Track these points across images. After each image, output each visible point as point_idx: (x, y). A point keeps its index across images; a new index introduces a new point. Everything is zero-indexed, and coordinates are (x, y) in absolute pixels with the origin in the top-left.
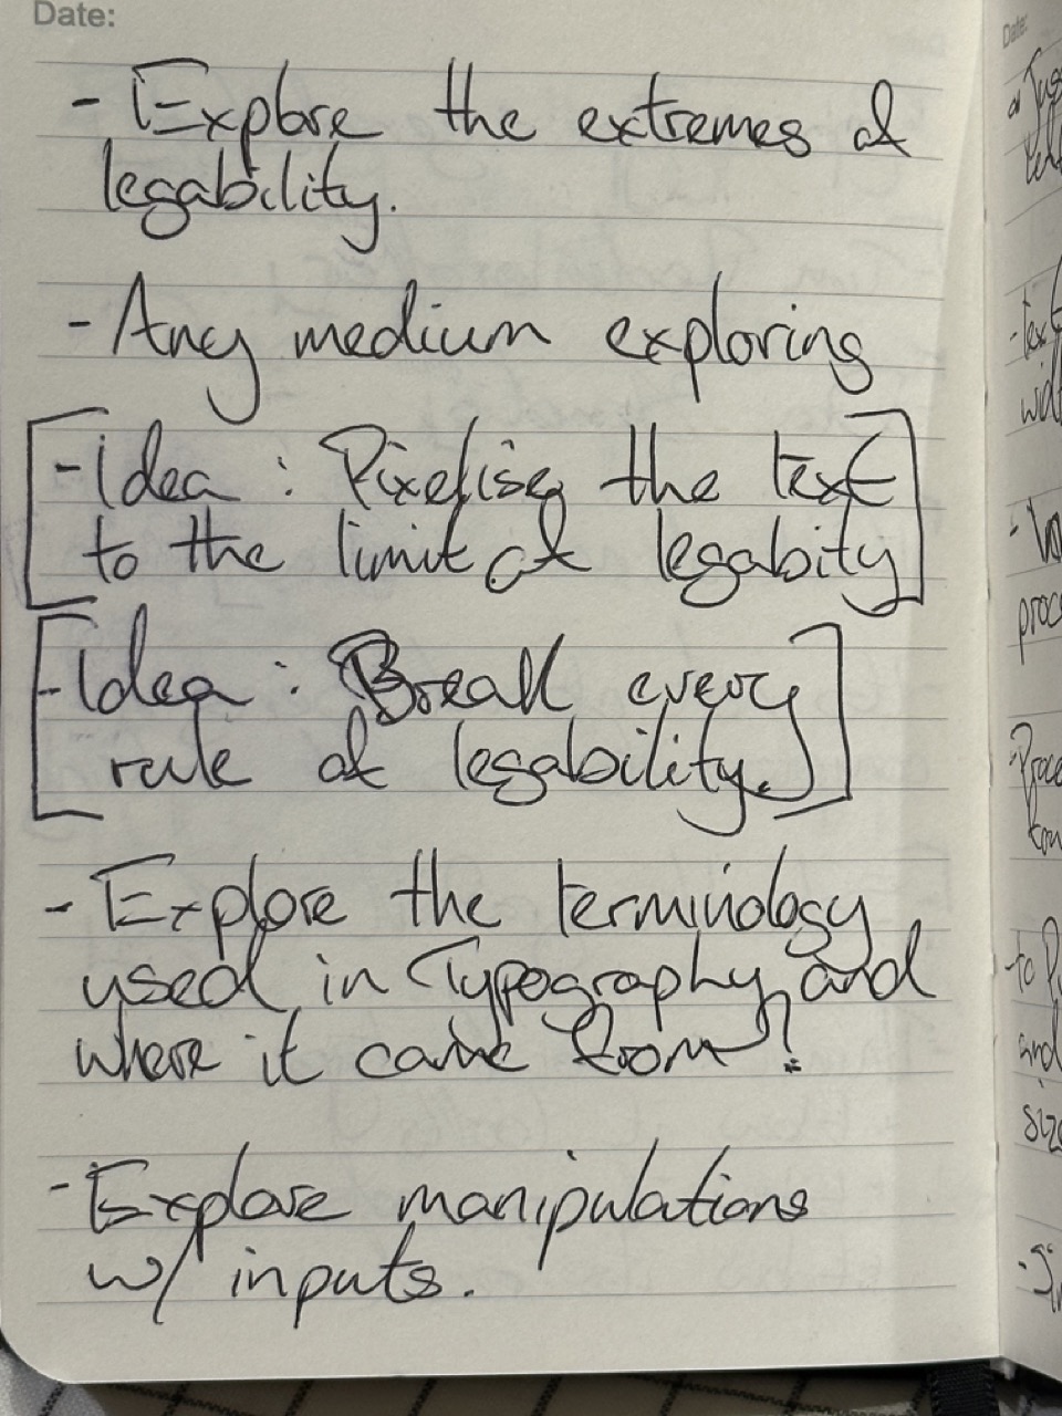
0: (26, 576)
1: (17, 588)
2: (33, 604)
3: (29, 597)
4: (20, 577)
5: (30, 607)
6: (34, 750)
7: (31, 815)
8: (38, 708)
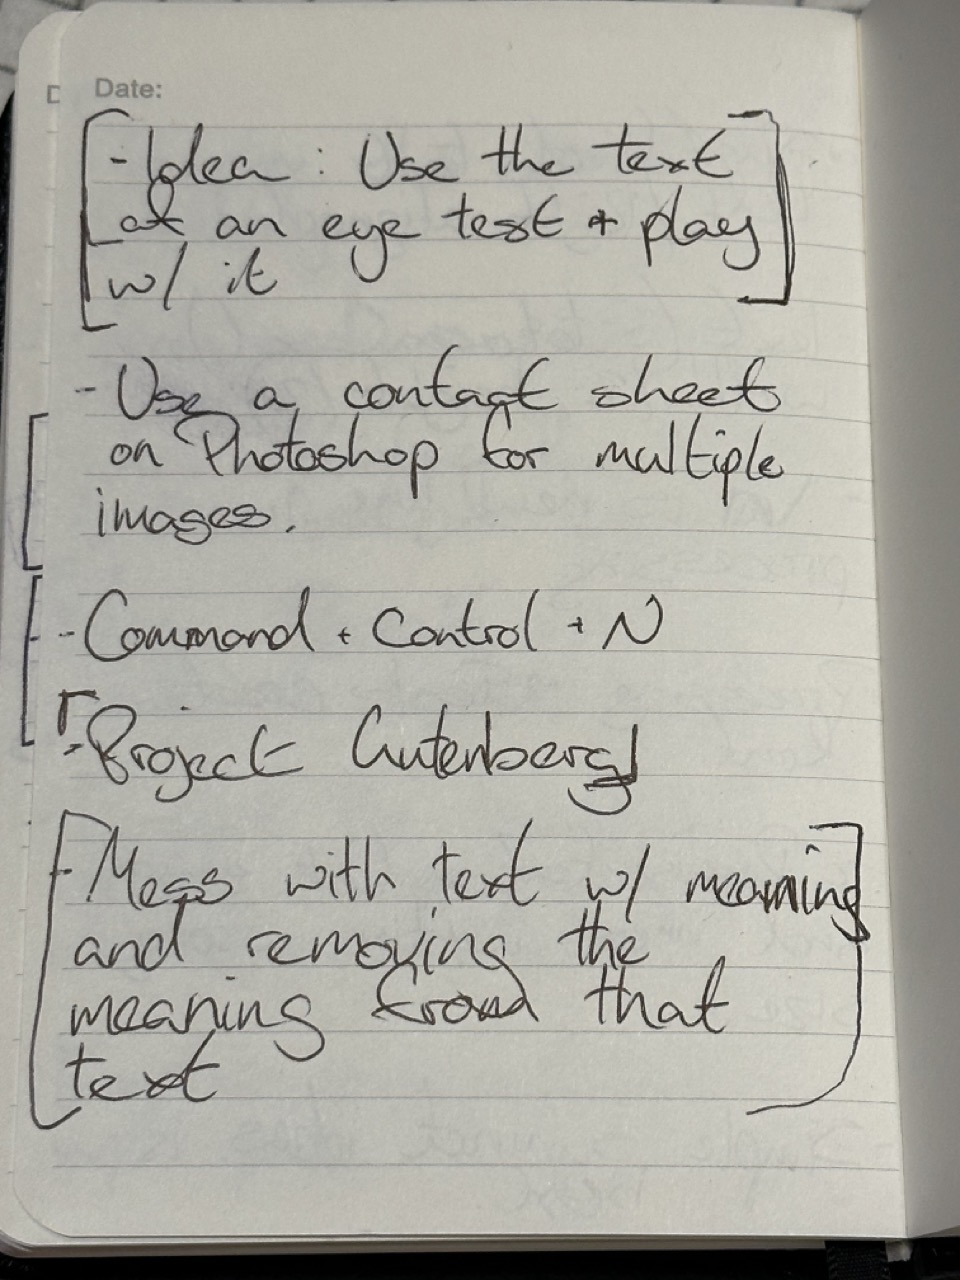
0: (23, 543)
1: (15, 553)
2: (29, 565)
3: (25, 560)
4: (18, 545)
5: (26, 568)
6: (25, 687)
7: (20, 742)
8: (29, 652)
